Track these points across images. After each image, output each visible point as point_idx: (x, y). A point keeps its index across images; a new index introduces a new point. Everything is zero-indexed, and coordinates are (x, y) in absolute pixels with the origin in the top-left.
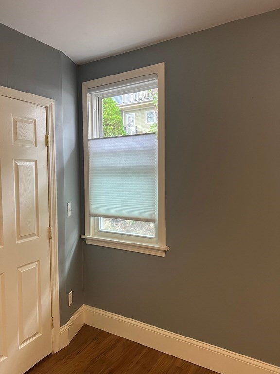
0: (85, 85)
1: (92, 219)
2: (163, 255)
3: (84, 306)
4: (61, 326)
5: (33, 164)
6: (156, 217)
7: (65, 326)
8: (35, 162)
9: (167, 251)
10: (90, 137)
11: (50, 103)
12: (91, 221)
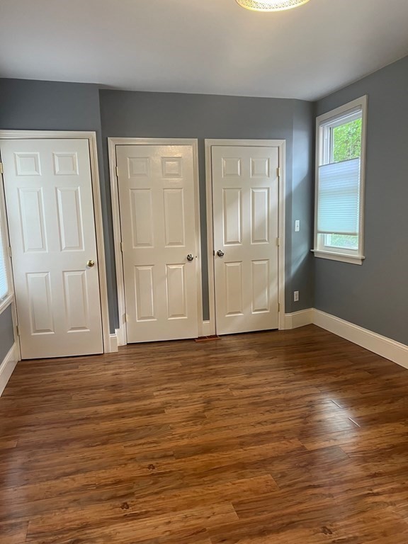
0: (318, 119)
1: (319, 235)
2: (360, 263)
3: (312, 309)
4: (286, 312)
5: (266, 191)
6: (357, 232)
7: (289, 315)
8: (268, 189)
9: (363, 260)
10: (320, 164)
11: (282, 143)
12: (319, 237)
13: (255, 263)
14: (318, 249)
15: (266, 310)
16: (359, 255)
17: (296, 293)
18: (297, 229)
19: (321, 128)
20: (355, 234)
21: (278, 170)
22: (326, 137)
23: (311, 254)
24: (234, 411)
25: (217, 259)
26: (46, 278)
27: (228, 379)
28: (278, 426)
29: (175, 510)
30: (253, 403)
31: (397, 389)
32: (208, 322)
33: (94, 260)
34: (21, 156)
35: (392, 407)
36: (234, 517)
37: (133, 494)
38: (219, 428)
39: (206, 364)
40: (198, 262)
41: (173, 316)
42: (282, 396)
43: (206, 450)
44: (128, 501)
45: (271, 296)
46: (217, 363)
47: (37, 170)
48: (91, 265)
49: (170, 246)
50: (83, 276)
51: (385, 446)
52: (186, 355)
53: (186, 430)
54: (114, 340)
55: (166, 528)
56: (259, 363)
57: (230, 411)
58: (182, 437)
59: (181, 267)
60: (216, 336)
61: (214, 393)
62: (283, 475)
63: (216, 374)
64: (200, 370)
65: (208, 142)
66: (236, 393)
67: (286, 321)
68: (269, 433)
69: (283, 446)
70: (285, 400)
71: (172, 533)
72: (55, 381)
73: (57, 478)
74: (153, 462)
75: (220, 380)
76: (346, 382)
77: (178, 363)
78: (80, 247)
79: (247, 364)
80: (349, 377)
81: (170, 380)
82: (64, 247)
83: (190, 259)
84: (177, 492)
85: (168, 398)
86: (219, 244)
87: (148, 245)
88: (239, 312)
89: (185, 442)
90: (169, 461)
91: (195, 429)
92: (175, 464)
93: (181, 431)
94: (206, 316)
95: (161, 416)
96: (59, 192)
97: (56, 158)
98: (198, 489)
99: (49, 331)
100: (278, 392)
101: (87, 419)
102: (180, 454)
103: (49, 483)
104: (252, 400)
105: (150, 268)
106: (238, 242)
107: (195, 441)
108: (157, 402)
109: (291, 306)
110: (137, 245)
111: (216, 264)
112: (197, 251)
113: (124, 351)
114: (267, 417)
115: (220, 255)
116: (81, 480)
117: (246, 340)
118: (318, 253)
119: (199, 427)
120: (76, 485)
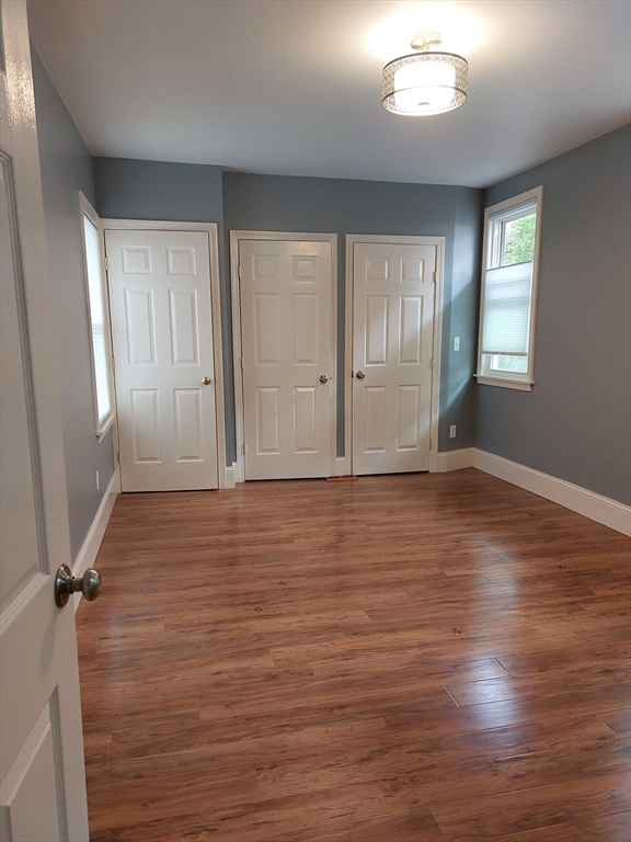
0: (487, 211)
1: (484, 356)
2: (529, 390)
3: (473, 449)
4: (439, 451)
5: (420, 300)
6: (527, 351)
7: (444, 454)
8: (422, 297)
9: (532, 385)
10: (488, 268)
11: (441, 240)
12: (483, 359)
13: (403, 388)
14: (482, 373)
15: (414, 447)
16: (528, 380)
17: (453, 428)
18: (457, 348)
19: (490, 223)
20: (523, 354)
21: (435, 274)
22: (496, 234)
23: (473, 379)
24: (370, 543)
25: (357, 382)
26: (154, 396)
27: (364, 517)
28: (418, 557)
29: (308, 613)
30: (392, 538)
31: (560, 531)
32: (343, 459)
33: (211, 377)
34: (129, 251)
35: (548, 545)
36: (367, 620)
37: (265, 602)
38: (353, 556)
39: (339, 502)
40: (332, 386)
41: (301, 449)
42: (426, 532)
43: (339, 572)
44: (261, 606)
45: (421, 430)
46: (352, 501)
47: (147, 267)
48: (207, 383)
49: (300, 365)
50: (197, 395)
51: (531, 575)
52: (314, 493)
53: (317, 557)
54: (231, 474)
55: (300, 624)
56: (402, 503)
57: (365, 543)
58: (313, 562)
59: (313, 390)
60: (352, 476)
61: (347, 527)
62: (418, 593)
63: (351, 511)
64: (333, 507)
65: (349, 238)
66: (373, 528)
67: (439, 462)
68: (407, 561)
69: (421, 572)
70: (427, 536)
71: (305, 628)
72: (166, 513)
73: (187, 589)
74: (285, 581)
75: (355, 517)
76: (502, 522)
77: (307, 501)
78: (195, 360)
79: (388, 503)
80: (504, 518)
81: (297, 515)
82: (176, 360)
83: (323, 381)
84: (310, 602)
85: (296, 531)
86: (359, 364)
87: (274, 361)
88: (381, 449)
89: (317, 566)
90: (300, 579)
91: (327, 556)
92: (306, 582)
93: (311, 557)
94: (341, 453)
95: (290, 545)
96: (172, 295)
97: (170, 254)
98: (331, 600)
99: (155, 459)
100: (421, 529)
101: (208, 545)
102: (312, 575)
103: (179, 592)
104: (390, 535)
105: (275, 390)
106: (382, 362)
107: (327, 565)
108: (286, 533)
109: (446, 444)
110: (260, 361)
111: (355, 388)
112: (331, 372)
113: (241, 488)
114: (406, 549)
115: (360, 376)
116: (210, 591)
117: (388, 481)
118: (482, 378)
119: (332, 555)
120: (206, 594)
